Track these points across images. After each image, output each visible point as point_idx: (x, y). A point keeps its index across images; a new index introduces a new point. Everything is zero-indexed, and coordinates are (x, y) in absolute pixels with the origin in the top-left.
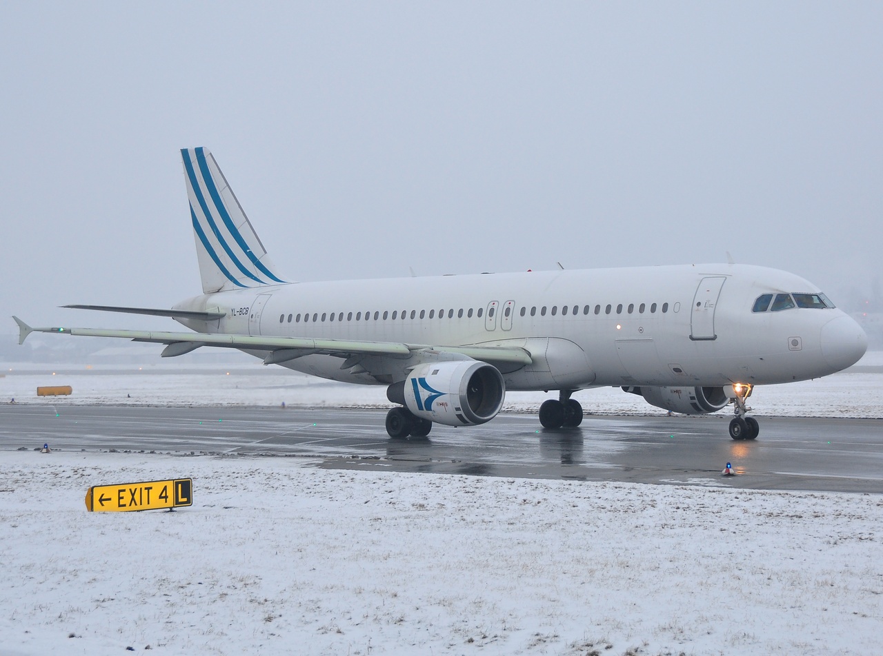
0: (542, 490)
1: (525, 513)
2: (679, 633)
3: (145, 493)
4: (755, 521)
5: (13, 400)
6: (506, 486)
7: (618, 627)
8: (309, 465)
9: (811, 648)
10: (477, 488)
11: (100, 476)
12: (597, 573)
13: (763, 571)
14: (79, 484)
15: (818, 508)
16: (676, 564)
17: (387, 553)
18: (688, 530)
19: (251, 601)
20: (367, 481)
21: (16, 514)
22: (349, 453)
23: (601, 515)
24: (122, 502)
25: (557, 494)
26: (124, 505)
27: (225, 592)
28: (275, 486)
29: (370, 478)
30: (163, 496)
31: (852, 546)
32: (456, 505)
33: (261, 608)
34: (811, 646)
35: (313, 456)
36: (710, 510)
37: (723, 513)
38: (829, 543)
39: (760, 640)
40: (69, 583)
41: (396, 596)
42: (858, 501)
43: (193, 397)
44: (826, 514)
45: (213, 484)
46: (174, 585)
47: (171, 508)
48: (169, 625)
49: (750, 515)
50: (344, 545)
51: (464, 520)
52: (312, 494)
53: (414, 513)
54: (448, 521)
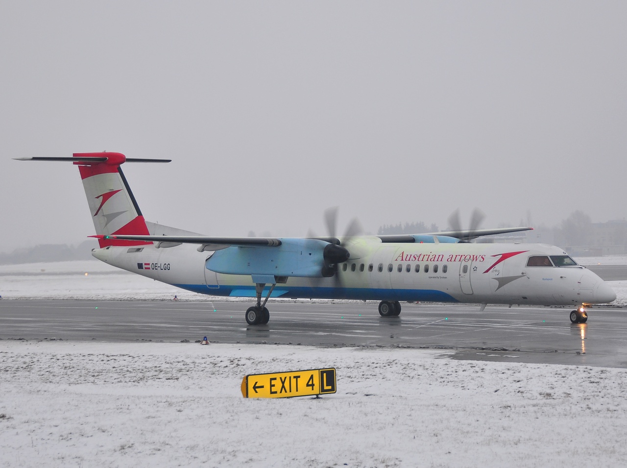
3: (294, 381)
5: (176, 297)
8: (442, 356)
10: (601, 378)
11: (254, 365)
14: (235, 373)
20: (497, 371)
21: (181, 400)
24: (274, 389)
26: (276, 392)
28: (411, 375)
29: (499, 369)
30: (310, 385)
32: (581, 395)
35: (446, 348)
40: (229, 463)
45: (354, 373)
47: (317, 395)
50: (476, 430)
51: (589, 408)
52: (445, 383)
53: (542, 401)
54: (575, 409)
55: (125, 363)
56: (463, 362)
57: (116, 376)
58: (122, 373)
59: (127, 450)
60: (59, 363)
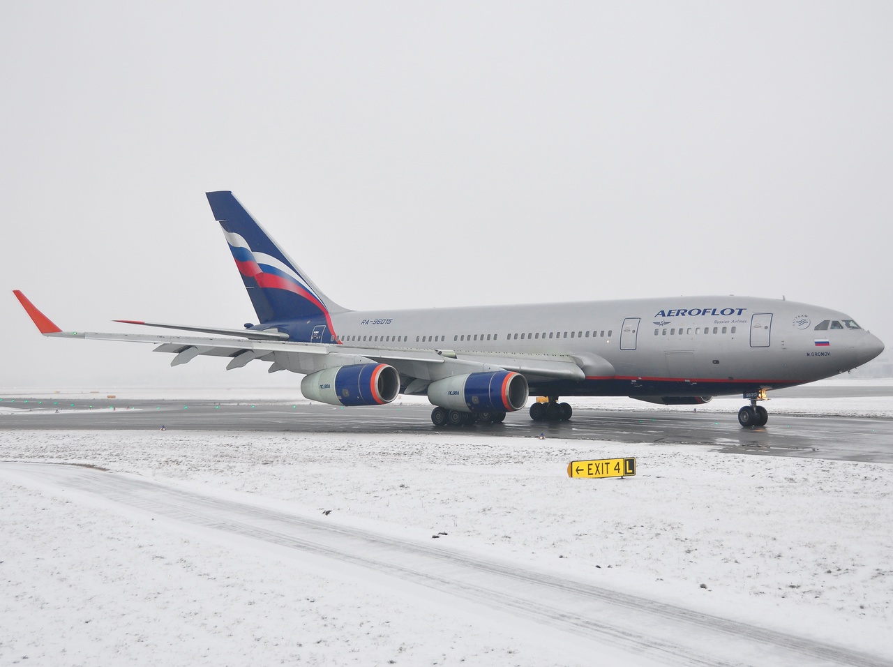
1: (866, 486)
3: (605, 466)
6: (852, 467)
8: (713, 450)
11: (576, 455)
14: (563, 460)
19: (676, 539)
20: (753, 462)
21: (525, 478)
24: (591, 472)
26: (592, 474)
28: (690, 464)
30: (617, 469)
32: (816, 480)
40: (559, 523)
47: (622, 477)
51: (822, 489)
52: (715, 469)
53: (787, 483)
55: (486, 451)
57: (479, 460)
58: (484, 458)
59: (487, 512)
60: (441, 450)
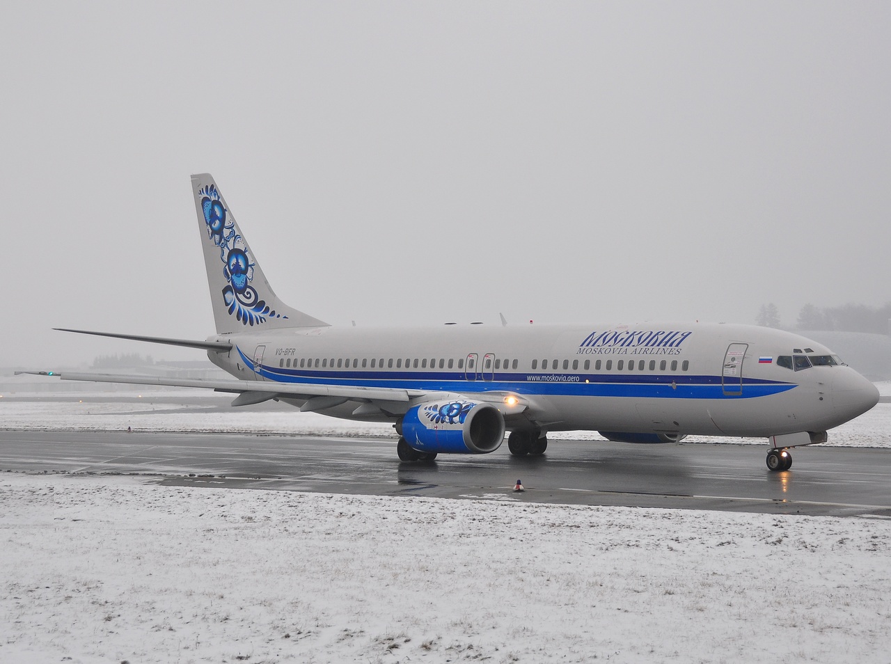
0: (357, 504)
2: (468, 628)
4: (540, 531)
7: (416, 623)
9: (580, 639)
10: (299, 502)
12: (400, 576)
13: (544, 574)
15: (593, 520)
16: (469, 568)
17: (216, 560)
18: (481, 538)
22: (187, 472)
23: (407, 526)
25: (370, 507)
27: (70, 595)
29: (205, 494)
31: (621, 552)
33: (102, 609)
34: (580, 637)
35: (155, 475)
36: (501, 521)
37: (513, 524)
38: (601, 549)
39: (537, 633)
41: (222, 597)
42: (628, 513)
43: (48, 422)
44: (600, 524)
45: (63, 499)
46: (24, 589)
48: (19, 624)
49: (536, 525)
50: (178, 553)
54: (273, 531)
56: (171, 488)
